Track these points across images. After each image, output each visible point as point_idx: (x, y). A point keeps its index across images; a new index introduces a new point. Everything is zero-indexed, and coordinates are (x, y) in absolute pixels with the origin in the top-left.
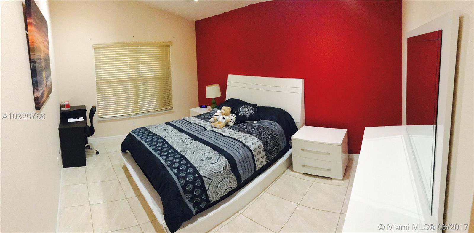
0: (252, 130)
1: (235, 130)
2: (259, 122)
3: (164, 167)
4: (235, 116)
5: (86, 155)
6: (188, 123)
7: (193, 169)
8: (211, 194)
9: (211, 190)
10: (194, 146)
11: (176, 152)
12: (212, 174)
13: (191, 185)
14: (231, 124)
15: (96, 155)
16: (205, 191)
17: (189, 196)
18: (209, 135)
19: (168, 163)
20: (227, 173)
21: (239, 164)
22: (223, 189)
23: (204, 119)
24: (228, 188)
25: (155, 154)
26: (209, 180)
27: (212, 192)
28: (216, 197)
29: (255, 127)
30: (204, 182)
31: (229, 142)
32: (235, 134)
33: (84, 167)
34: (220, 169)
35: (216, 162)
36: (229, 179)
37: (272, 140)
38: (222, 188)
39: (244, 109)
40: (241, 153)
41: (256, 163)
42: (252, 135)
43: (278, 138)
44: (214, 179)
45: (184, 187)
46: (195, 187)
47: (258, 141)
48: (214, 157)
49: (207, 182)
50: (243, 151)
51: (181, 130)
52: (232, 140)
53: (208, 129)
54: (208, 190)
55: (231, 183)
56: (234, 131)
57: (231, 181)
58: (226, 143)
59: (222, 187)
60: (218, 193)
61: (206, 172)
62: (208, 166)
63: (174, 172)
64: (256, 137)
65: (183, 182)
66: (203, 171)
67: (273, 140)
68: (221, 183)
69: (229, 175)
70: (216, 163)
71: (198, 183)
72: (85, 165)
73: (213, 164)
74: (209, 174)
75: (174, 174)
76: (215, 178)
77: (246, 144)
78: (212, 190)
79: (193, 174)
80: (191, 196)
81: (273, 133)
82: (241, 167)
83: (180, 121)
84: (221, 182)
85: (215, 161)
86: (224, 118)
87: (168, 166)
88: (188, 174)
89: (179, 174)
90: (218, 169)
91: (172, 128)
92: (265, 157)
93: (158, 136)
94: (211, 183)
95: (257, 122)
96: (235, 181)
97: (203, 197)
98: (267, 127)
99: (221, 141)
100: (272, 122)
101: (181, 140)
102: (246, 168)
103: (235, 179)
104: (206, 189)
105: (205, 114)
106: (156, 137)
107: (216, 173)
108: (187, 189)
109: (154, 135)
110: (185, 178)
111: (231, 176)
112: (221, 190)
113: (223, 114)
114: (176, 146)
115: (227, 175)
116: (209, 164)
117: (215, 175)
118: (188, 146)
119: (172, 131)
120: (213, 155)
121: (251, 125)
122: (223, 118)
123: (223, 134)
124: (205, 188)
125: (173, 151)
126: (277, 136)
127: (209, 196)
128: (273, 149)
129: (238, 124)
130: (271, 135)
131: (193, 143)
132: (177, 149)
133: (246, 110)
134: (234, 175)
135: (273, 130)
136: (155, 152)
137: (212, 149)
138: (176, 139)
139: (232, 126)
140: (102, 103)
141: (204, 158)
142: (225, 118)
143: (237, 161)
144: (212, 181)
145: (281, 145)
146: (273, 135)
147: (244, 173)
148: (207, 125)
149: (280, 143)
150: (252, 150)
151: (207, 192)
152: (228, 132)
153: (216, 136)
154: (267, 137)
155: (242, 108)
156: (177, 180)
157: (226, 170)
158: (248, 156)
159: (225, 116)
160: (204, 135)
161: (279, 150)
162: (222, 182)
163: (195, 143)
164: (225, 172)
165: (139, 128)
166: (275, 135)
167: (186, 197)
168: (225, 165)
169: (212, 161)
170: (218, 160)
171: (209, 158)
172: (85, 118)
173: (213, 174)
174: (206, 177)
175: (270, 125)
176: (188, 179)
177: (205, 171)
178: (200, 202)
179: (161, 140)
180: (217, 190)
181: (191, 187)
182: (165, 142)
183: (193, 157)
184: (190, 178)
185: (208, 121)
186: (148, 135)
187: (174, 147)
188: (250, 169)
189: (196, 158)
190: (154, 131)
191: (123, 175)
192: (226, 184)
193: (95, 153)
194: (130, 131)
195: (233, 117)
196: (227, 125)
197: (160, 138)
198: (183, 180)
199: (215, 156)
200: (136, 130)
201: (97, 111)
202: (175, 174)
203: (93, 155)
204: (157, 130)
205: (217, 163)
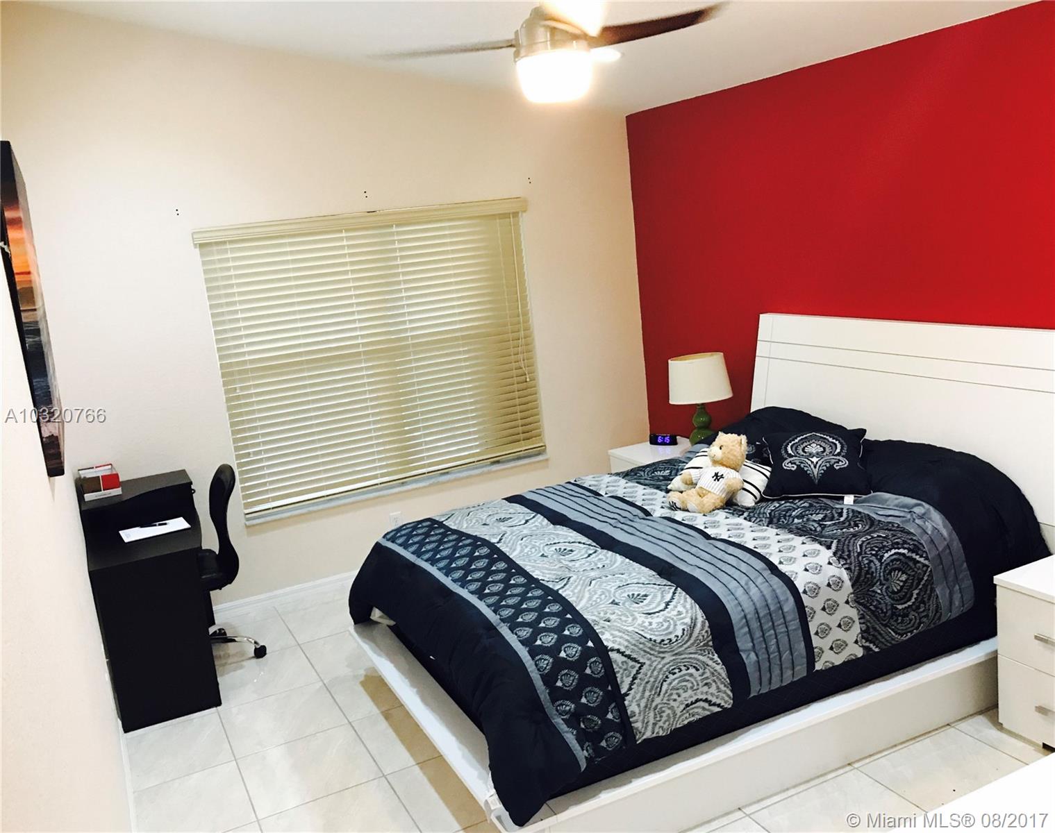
0: (820, 525)
1: (753, 519)
2: (864, 501)
3: (491, 628)
4: (767, 470)
5: (217, 667)
6: (588, 494)
7: (582, 627)
8: (637, 710)
9: (638, 696)
10: (596, 564)
11: (532, 582)
12: (641, 646)
13: (573, 673)
14: (748, 501)
15: (255, 660)
16: (616, 698)
17: (568, 708)
18: (654, 533)
19: (502, 613)
20: (693, 650)
21: (742, 628)
22: (679, 699)
23: (647, 482)
24: (697, 701)
25: (464, 593)
26: (631, 663)
27: (643, 704)
28: (655, 724)
29: (841, 515)
30: (615, 666)
31: (720, 554)
32: (748, 533)
33: (214, 709)
34: (670, 633)
35: (661, 611)
36: (701, 671)
37: (895, 570)
38: (675, 697)
39: (805, 444)
40: (754, 591)
41: (816, 641)
42: (814, 540)
43: (924, 565)
44: (648, 663)
45: (549, 679)
46: (585, 681)
47: (830, 563)
48: (655, 596)
49: (625, 670)
50: (764, 587)
51: (557, 519)
52: (731, 549)
53: (658, 512)
54: (628, 695)
55: (706, 684)
56: (750, 524)
57: (707, 678)
58: (707, 557)
59: (675, 692)
60: (664, 712)
61: (621, 637)
62: (630, 619)
63: (519, 637)
64: (829, 547)
65: (546, 662)
66: (612, 634)
67: (899, 570)
68: (672, 677)
69: (701, 657)
70: (657, 614)
71: (594, 668)
72: (218, 703)
73: (650, 614)
74: (634, 642)
75: (519, 641)
76: (653, 658)
77: (782, 568)
78: (640, 699)
79: (581, 641)
80: (573, 706)
81: (905, 542)
82: (749, 640)
83: (558, 488)
84: (674, 674)
85: (655, 608)
86: (717, 477)
87: (503, 620)
88: (563, 640)
89: (536, 640)
90: (664, 630)
91: (529, 511)
92: (856, 629)
93: (476, 538)
94: (638, 672)
95: (855, 501)
96: (722, 683)
97: (610, 716)
98: (890, 519)
99: (694, 550)
100: (914, 501)
101: (553, 548)
102: (773, 648)
103: (724, 674)
104: (623, 691)
105: (654, 467)
106: (468, 541)
107: (655, 641)
108: (559, 684)
109: (461, 535)
110: (553, 651)
111: (710, 663)
112: (672, 703)
113: (716, 462)
114: (533, 567)
115: (696, 656)
116: (636, 614)
117: (650, 648)
118: (577, 564)
119: (527, 521)
120: (652, 590)
121: (826, 507)
122: (716, 475)
123: (705, 530)
124: (617, 687)
125: (522, 580)
126: (922, 560)
127: (632, 717)
128: (900, 607)
129: (773, 500)
130: (893, 551)
131: (594, 555)
132: (536, 574)
133: (814, 448)
134: (719, 661)
135: (909, 533)
136: (463, 588)
137: (654, 573)
138: (537, 544)
139: (748, 509)
140: (256, 453)
141: (621, 596)
142: (722, 476)
143: (735, 616)
144: (640, 668)
145: (943, 602)
146: (902, 551)
147: (758, 662)
148: (656, 502)
149: (938, 591)
150: (801, 590)
151: (626, 703)
152: (724, 525)
153: (678, 535)
154: (873, 555)
155: (796, 441)
156: (529, 658)
157: (690, 637)
158: (781, 608)
159: (721, 470)
160: (638, 533)
161: (927, 616)
162: (675, 676)
163: (600, 556)
164: (689, 644)
165: (410, 523)
166: (914, 556)
167: (557, 710)
168: (688, 620)
169: (648, 605)
170: (667, 604)
171: (638, 599)
172: (192, 517)
173: (643, 644)
174: (623, 654)
175: (902, 514)
176: (563, 654)
177: (620, 634)
178: (600, 729)
179: (485, 551)
180: (658, 700)
181: (572, 678)
182: (496, 554)
183: (587, 595)
184: (570, 652)
185: (664, 488)
186: (441, 542)
187: (528, 569)
188: (786, 655)
189: (597, 596)
190: (465, 526)
191: (366, 707)
192: (689, 685)
193: (252, 654)
194: (378, 538)
195: (758, 477)
196: (730, 504)
197: (482, 545)
198: (547, 657)
199: (659, 591)
200: (399, 530)
201: (238, 486)
202: (524, 642)
203: (244, 663)
204: (474, 521)
205: (662, 613)
